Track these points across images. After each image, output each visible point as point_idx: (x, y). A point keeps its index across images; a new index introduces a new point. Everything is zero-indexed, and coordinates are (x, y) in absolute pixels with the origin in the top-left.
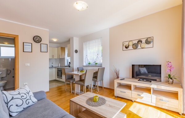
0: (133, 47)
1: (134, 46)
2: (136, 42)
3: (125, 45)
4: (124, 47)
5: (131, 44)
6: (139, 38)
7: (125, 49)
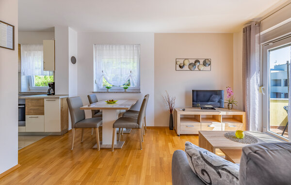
0: (189, 68)
1: (191, 66)
2: (193, 61)
3: (178, 63)
4: (178, 66)
5: (187, 63)
6: (197, 57)
7: (178, 68)
